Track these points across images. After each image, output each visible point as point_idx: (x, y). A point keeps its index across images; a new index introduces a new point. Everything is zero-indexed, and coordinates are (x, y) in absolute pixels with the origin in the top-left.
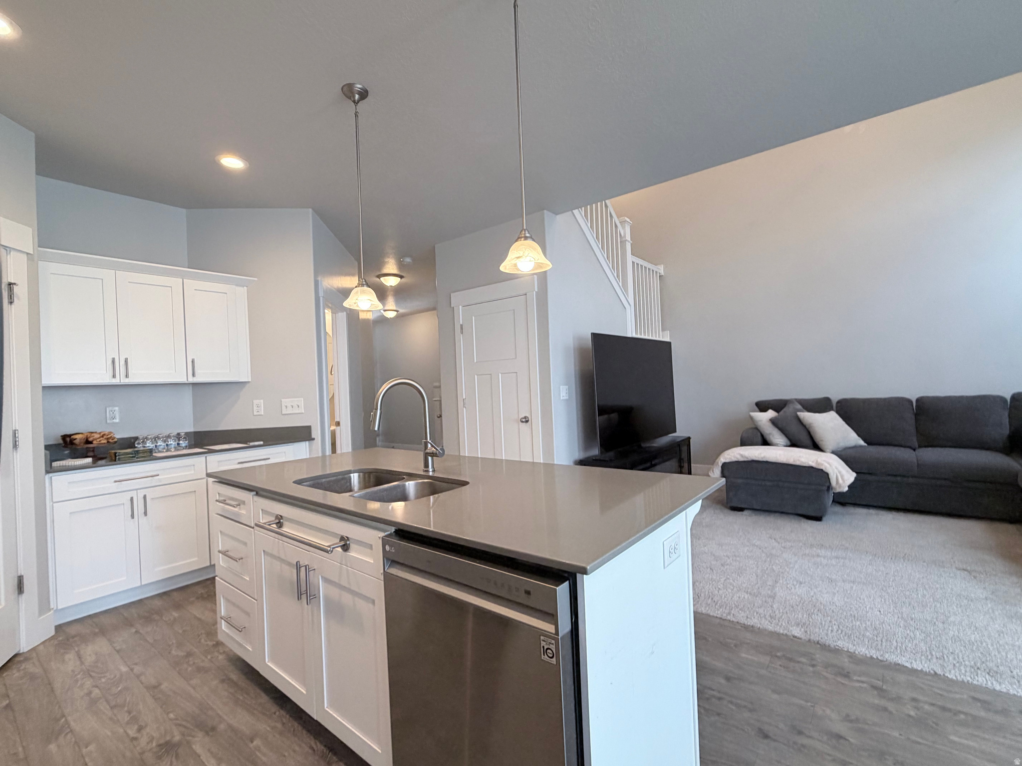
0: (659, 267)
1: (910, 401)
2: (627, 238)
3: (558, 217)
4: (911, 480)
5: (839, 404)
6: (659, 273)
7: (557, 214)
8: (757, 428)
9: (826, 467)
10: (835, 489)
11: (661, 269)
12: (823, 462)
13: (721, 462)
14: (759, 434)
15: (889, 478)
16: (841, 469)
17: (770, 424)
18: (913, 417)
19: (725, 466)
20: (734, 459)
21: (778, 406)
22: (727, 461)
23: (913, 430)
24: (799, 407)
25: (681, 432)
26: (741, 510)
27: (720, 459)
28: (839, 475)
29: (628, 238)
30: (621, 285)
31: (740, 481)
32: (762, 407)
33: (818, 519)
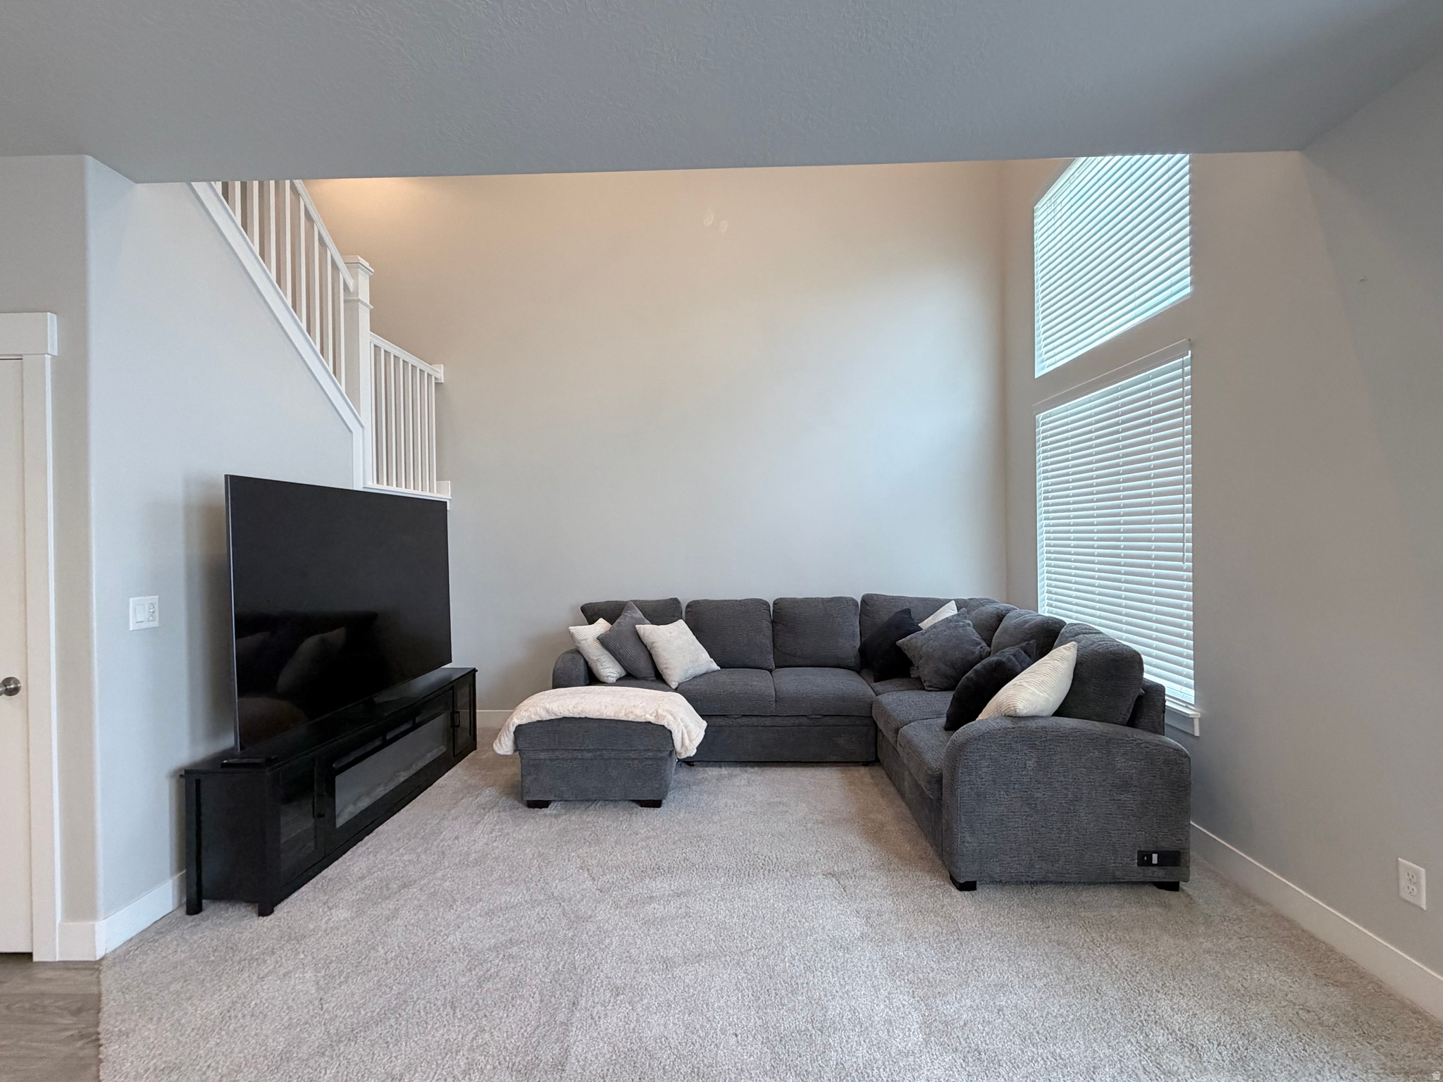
0: (435, 367)
1: (766, 603)
2: (360, 297)
3: (141, 188)
4: (768, 722)
5: (689, 609)
6: (436, 378)
7: (137, 182)
8: (578, 652)
9: (668, 722)
10: (680, 754)
11: (439, 372)
12: (665, 714)
13: (513, 725)
14: (582, 661)
15: (745, 720)
16: (688, 721)
17: (598, 645)
18: (770, 625)
19: (519, 730)
20: (535, 718)
21: (612, 612)
22: (524, 722)
23: (768, 642)
24: (639, 614)
25: (460, 659)
26: (544, 804)
27: (512, 719)
28: (685, 731)
29: (364, 295)
30: (343, 389)
31: (543, 756)
32: (591, 614)
33: (656, 804)
